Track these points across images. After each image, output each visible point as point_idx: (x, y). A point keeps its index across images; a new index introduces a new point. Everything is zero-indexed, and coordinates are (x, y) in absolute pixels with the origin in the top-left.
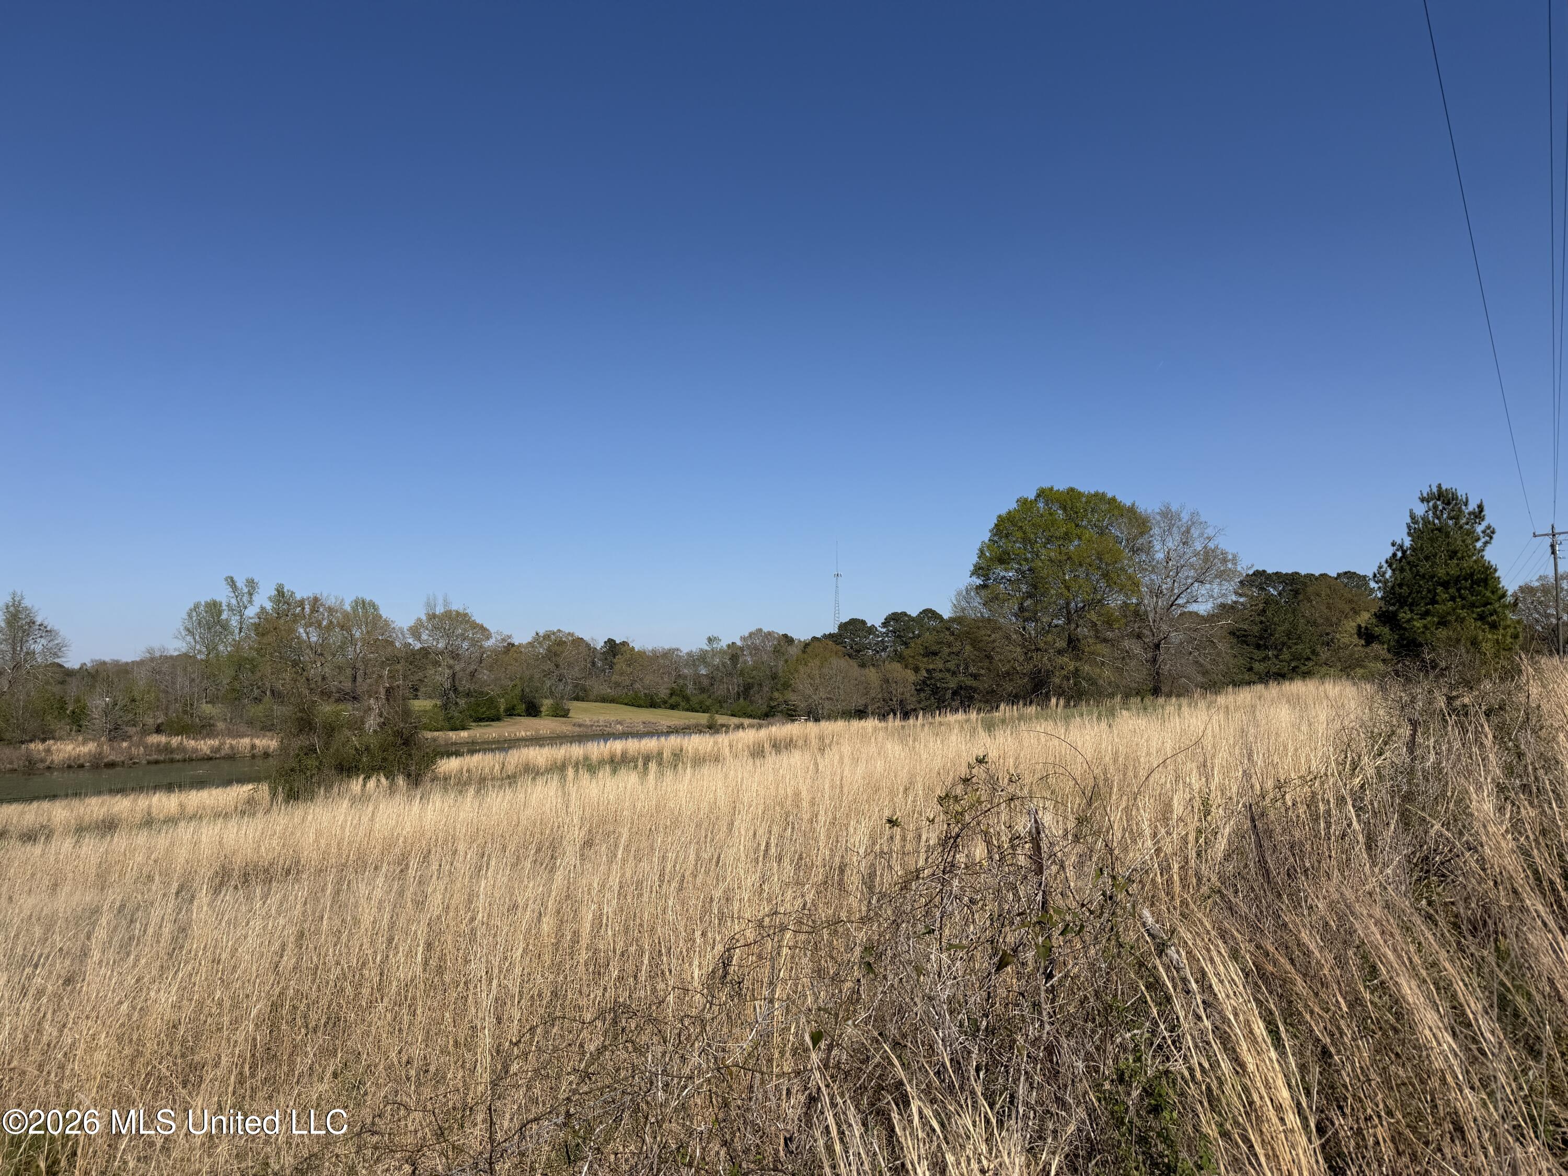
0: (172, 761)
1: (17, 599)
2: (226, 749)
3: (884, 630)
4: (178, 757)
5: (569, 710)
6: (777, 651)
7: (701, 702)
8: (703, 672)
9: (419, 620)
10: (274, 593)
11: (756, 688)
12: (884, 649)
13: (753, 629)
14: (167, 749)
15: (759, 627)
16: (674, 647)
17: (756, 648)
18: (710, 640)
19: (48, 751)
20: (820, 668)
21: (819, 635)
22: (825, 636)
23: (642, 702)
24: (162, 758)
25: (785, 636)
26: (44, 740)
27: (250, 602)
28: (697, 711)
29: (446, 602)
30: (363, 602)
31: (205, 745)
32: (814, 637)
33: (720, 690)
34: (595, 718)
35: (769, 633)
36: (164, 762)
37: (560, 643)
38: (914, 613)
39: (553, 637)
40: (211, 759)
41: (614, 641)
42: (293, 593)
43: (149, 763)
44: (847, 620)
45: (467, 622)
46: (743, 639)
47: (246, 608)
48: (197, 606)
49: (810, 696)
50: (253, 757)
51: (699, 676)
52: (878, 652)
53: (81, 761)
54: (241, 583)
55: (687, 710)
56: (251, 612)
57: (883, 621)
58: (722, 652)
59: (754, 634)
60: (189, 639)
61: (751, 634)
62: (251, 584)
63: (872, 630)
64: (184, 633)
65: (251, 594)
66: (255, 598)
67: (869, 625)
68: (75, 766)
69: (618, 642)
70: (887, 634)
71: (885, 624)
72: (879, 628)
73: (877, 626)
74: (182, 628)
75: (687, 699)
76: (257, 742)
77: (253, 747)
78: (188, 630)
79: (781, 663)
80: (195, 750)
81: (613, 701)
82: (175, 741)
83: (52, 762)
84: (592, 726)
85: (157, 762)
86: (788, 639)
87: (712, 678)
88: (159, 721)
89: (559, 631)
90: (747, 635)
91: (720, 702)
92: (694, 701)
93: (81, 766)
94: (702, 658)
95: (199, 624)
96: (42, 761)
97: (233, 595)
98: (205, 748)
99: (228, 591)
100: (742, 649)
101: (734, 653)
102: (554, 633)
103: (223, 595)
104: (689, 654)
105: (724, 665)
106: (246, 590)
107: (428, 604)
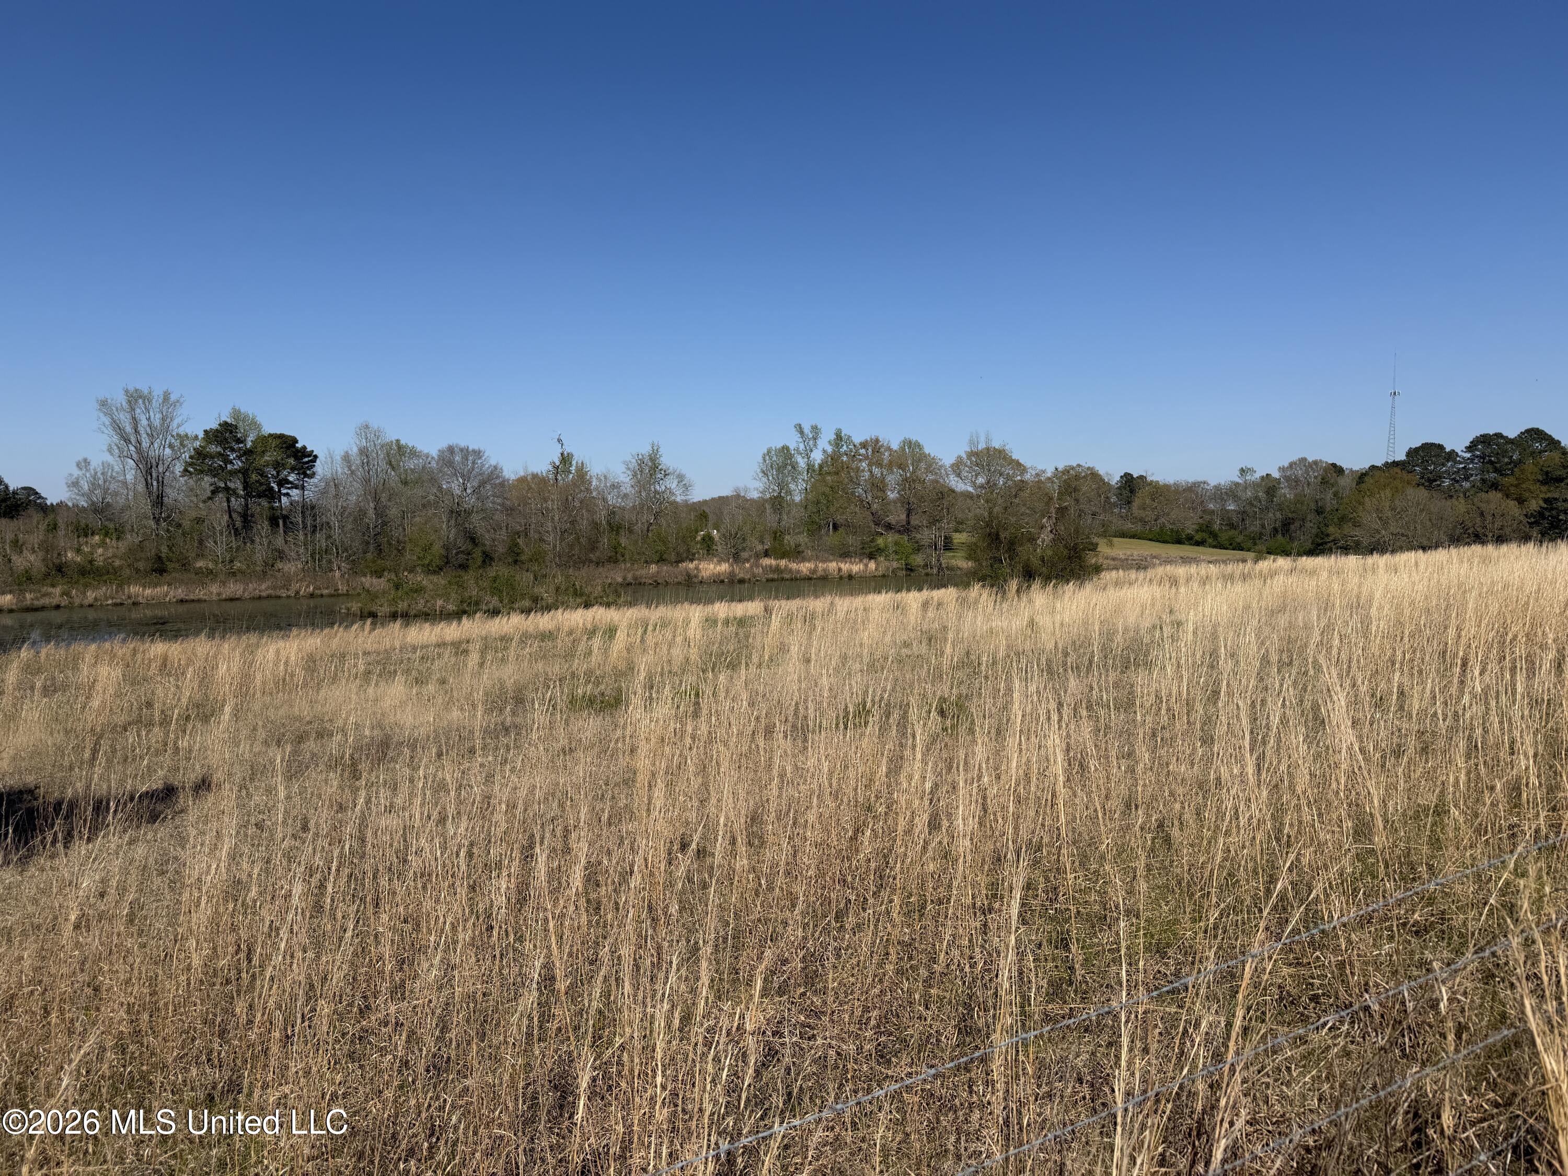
0: (783, 579)
1: (655, 448)
2: (820, 573)
3: (1468, 455)
4: (787, 576)
5: (1097, 544)
6: (1324, 482)
7: (1231, 539)
8: (1232, 507)
9: (960, 457)
10: (833, 437)
11: (1297, 524)
12: (1466, 479)
13: (1295, 458)
14: (777, 569)
15: (1303, 456)
16: (1199, 480)
17: (1297, 481)
18: (1242, 471)
19: (697, 568)
20: (1392, 500)
21: (1379, 463)
22: (1387, 464)
23: (1168, 538)
24: (776, 576)
25: (1334, 465)
26: (692, 560)
27: (815, 445)
28: (1227, 549)
29: (988, 440)
30: (910, 442)
31: (805, 567)
32: (1373, 467)
33: (1254, 527)
34: (1129, 553)
35: (1315, 462)
36: (778, 580)
37: (1077, 477)
38: (1512, 433)
39: (1071, 472)
40: (810, 579)
41: (1131, 475)
42: (849, 437)
43: (768, 580)
44: (1418, 444)
45: (1005, 458)
46: (1282, 469)
47: (811, 451)
48: (769, 452)
49: (1378, 532)
50: (841, 578)
51: (1228, 511)
52: (1457, 481)
53: (722, 578)
54: (807, 430)
55: (1215, 547)
56: (817, 457)
57: (1468, 444)
58: (1255, 485)
59: (1295, 463)
60: (765, 479)
61: (1291, 465)
62: (815, 429)
63: (1452, 456)
64: (761, 475)
65: (815, 439)
66: (819, 442)
67: (1448, 450)
68: (718, 581)
69: (1135, 476)
70: (1471, 460)
71: (1469, 449)
72: (1460, 453)
73: (1458, 450)
74: (759, 470)
75: (1214, 535)
76: (842, 566)
77: (840, 570)
78: (763, 472)
79: (1330, 495)
80: (798, 571)
81: (1133, 536)
82: (783, 563)
83: (703, 577)
84: (1127, 560)
85: (773, 580)
86: (1338, 470)
87: (1243, 514)
88: (766, 547)
89: (1079, 465)
90: (1286, 465)
91: (1254, 539)
92: (1224, 537)
93: (722, 581)
94: (1232, 492)
95: (771, 466)
96: (696, 576)
97: (801, 440)
98: (805, 570)
99: (797, 437)
100: (1278, 481)
101: (1269, 486)
102: (1073, 468)
103: (793, 442)
104: (1217, 488)
105: (1256, 498)
106: (811, 436)
107: (971, 442)
